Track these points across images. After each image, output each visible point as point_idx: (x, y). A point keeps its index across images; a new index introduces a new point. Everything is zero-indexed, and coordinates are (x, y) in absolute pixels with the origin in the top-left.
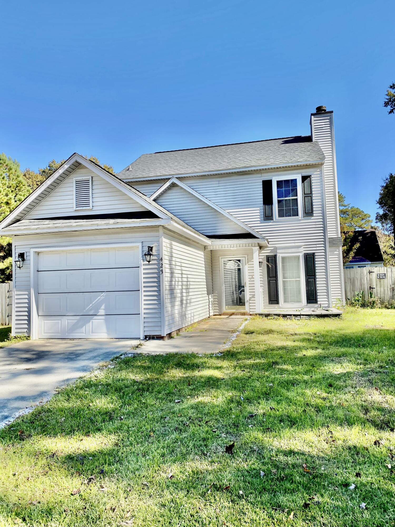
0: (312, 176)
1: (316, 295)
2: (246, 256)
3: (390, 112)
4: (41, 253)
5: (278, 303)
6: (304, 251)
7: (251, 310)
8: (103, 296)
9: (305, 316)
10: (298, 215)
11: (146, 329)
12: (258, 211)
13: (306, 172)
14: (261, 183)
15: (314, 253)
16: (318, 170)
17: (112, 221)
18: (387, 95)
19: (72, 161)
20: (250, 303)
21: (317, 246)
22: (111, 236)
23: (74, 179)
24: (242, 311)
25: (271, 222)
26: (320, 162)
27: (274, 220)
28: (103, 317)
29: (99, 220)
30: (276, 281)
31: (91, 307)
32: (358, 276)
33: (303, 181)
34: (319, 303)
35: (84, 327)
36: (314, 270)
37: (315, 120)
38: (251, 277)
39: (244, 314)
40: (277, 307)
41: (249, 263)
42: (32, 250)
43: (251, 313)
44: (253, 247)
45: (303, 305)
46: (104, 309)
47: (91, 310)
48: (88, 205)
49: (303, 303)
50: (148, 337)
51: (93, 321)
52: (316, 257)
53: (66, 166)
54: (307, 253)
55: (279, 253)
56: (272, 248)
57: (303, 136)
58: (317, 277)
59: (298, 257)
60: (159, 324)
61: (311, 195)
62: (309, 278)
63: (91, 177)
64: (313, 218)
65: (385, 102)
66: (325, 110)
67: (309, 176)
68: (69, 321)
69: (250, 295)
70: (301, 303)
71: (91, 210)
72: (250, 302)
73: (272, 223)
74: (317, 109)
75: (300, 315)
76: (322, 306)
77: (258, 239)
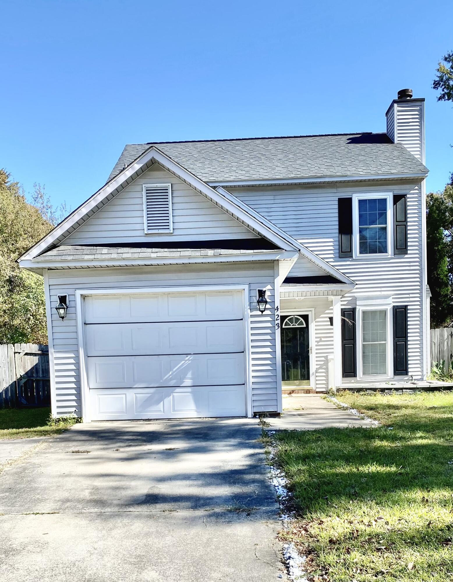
0: (408, 196)
1: (407, 364)
2: (313, 309)
3: (440, 99)
4: (88, 296)
5: (355, 375)
6: (393, 302)
7: (318, 386)
8: (188, 360)
9: (408, 390)
10: (386, 252)
11: (256, 404)
12: (332, 244)
13: (399, 190)
14: (337, 203)
15: (406, 306)
16: (416, 188)
17: (210, 252)
18: (438, 70)
19: (146, 159)
20: (316, 376)
21: (411, 295)
22: (202, 274)
23: (144, 185)
24: (306, 387)
25: (349, 261)
26: (420, 176)
27: (354, 258)
28: (189, 389)
29: (189, 249)
30: (353, 345)
31: (171, 375)
32: (436, 340)
33: (395, 203)
34: (410, 374)
35: (162, 403)
36: (406, 329)
37: (399, 111)
38: (318, 339)
39: (308, 392)
40: (353, 381)
41: (317, 320)
42: (79, 293)
43: (318, 390)
44: (334, 295)
45: (389, 378)
46: (191, 379)
47: (171, 379)
48: (167, 227)
49: (389, 375)
50: (258, 414)
51: (175, 394)
52: (408, 311)
53: (137, 166)
54: (397, 306)
55: (359, 305)
56: (350, 299)
57: (374, 132)
58: (409, 339)
59: (385, 312)
60: (274, 397)
61: (404, 223)
62: (398, 340)
63: (170, 185)
64: (406, 256)
65: (435, 81)
66: (411, 96)
67: (404, 196)
68: (138, 395)
69: (317, 365)
70: (386, 375)
71: (171, 234)
72: (317, 374)
73: (351, 261)
74: (399, 93)
75: (402, 389)
76: (414, 378)
77: (345, 285)
